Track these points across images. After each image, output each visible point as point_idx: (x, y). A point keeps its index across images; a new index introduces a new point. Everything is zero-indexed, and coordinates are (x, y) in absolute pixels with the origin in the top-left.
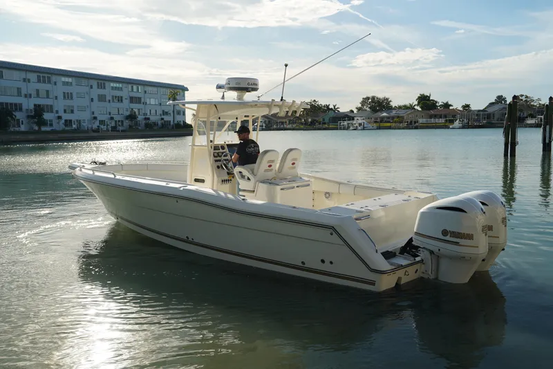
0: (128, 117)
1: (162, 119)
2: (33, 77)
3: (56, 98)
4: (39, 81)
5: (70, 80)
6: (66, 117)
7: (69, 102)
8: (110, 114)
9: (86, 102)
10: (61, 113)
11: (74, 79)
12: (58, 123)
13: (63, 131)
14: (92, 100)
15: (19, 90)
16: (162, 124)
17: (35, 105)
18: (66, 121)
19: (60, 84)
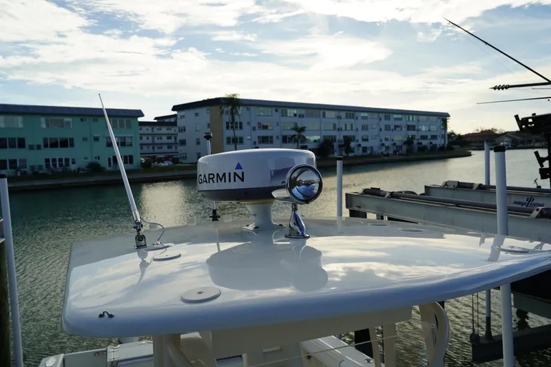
0: (405, 143)
1: (431, 143)
2: (343, 114)
3: (357, 130)
4: (347, 117)
5: (366, 115)
6: (364, 144)
7: (365, 133)
8: (393, 140)
9: (377, 131)
10: (360, 142)
11: (370, 114)
12: (358, 150)
13: (362, 157)
14: (381, 130)
15: (334, 125)
16: (432, 147)
17: (344, 137)
18: (363, 148)
19: (359, 118)
